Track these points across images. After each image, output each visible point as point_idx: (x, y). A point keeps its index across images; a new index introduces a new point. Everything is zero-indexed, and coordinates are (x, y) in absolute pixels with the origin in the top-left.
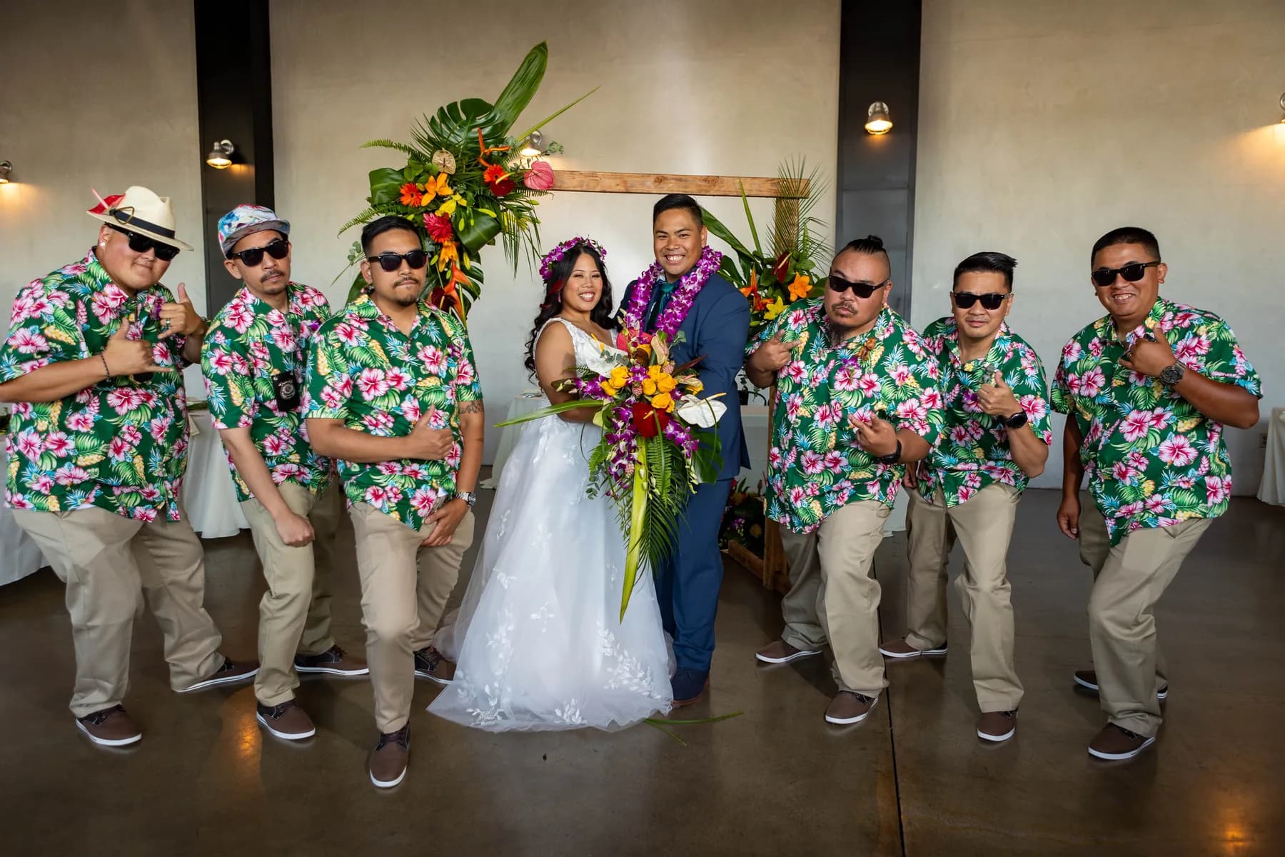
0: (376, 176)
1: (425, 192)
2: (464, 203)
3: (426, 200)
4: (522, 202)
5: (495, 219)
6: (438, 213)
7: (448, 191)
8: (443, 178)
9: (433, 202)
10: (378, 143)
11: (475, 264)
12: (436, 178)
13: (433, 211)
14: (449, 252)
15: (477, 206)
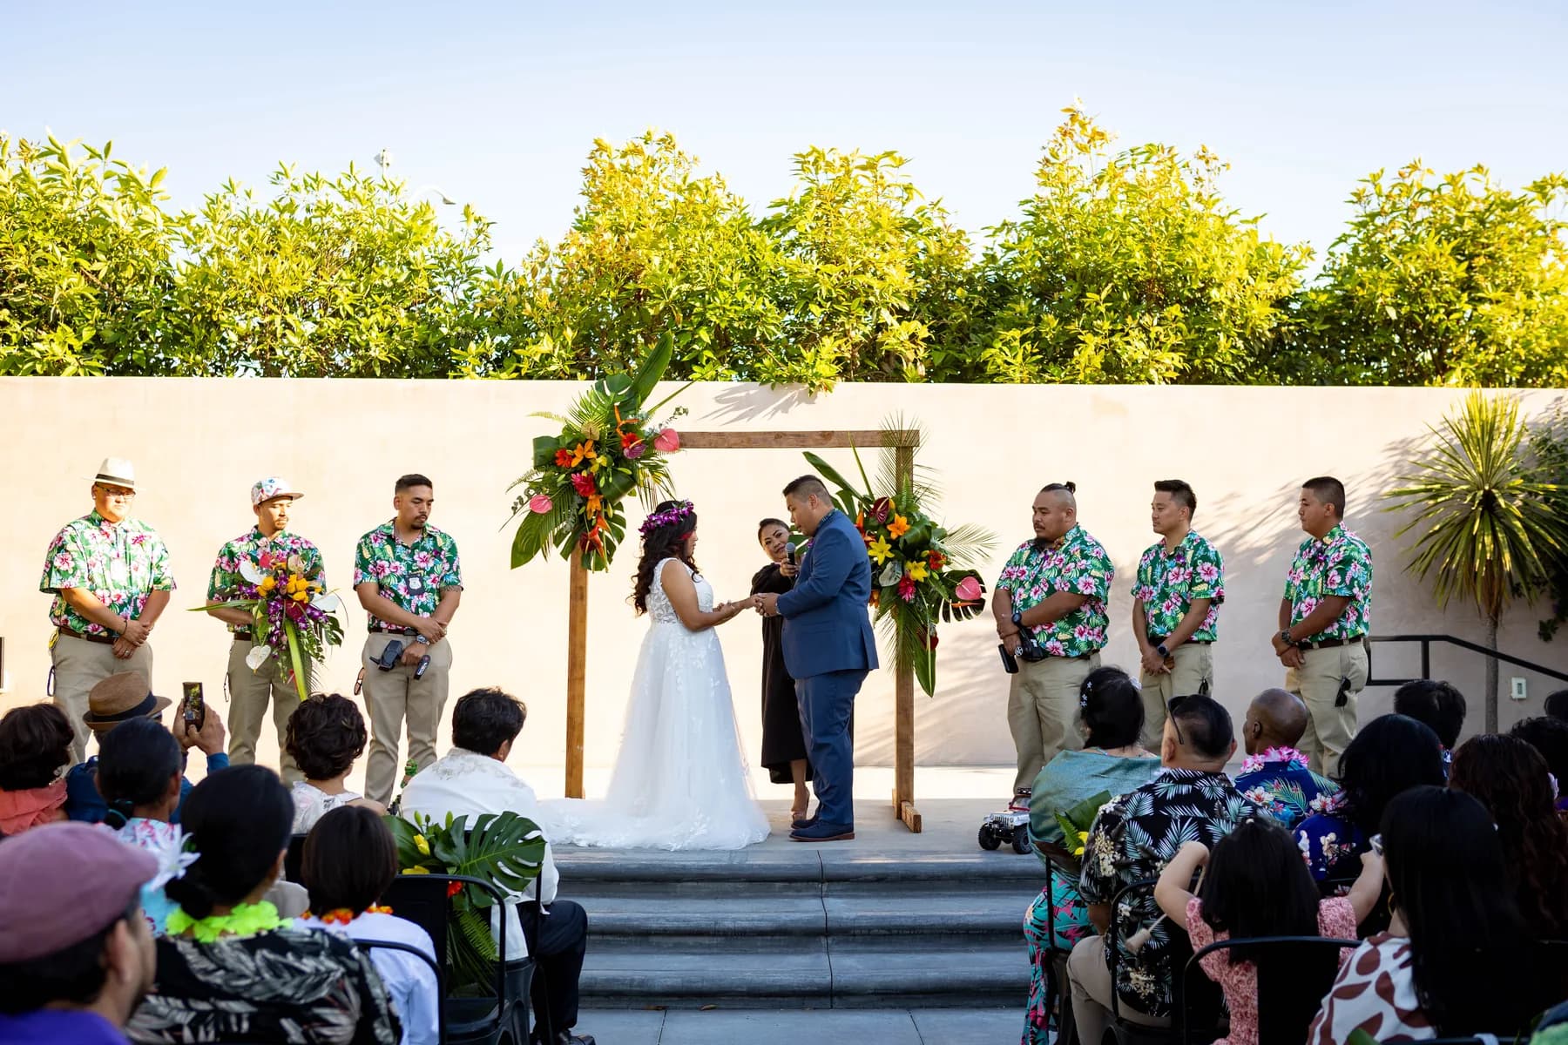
0: (539, 442)
1: (574, 456)
2: (605, 464)
3: (575, 463)
4: (654, 460)
5: (631, 476)
6: (584, 474)
7: (593, 455)
8: (589, 445)
9: (581, 463)
10: (538, 414)
11: (617, 512)
12: (583, 445)
13: (580, 472)
14: (594, 504)
15: (617, 465)
